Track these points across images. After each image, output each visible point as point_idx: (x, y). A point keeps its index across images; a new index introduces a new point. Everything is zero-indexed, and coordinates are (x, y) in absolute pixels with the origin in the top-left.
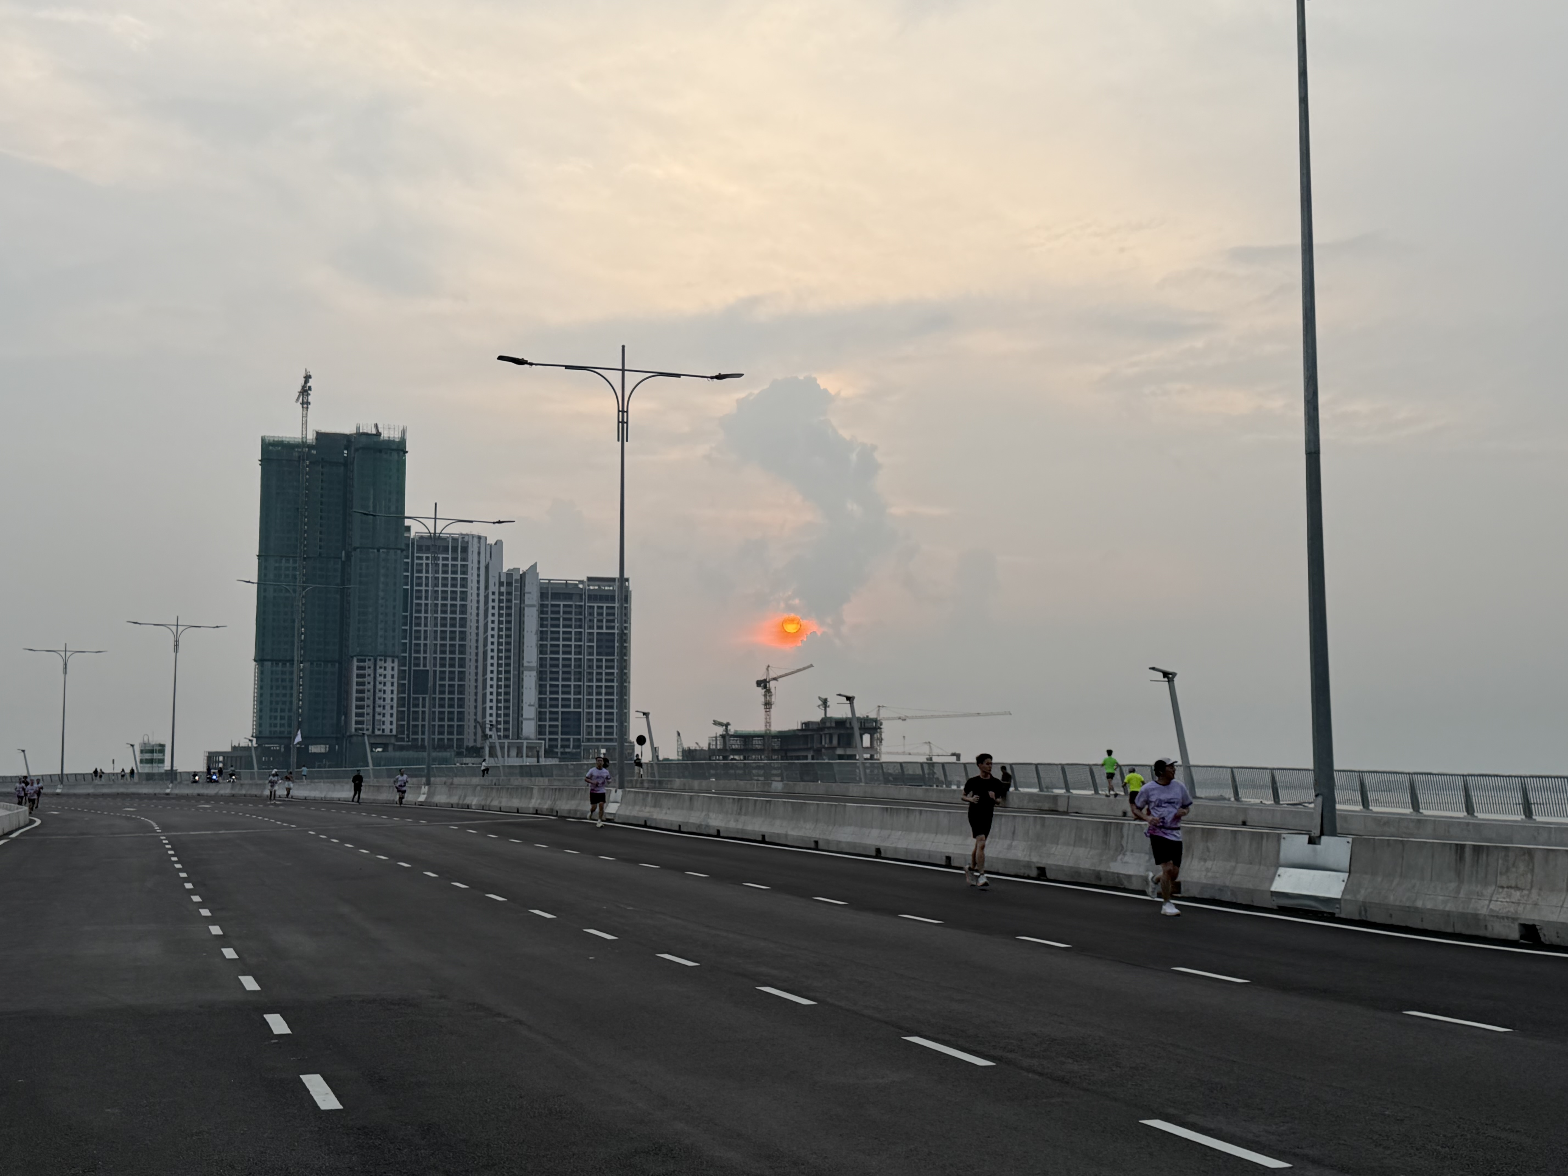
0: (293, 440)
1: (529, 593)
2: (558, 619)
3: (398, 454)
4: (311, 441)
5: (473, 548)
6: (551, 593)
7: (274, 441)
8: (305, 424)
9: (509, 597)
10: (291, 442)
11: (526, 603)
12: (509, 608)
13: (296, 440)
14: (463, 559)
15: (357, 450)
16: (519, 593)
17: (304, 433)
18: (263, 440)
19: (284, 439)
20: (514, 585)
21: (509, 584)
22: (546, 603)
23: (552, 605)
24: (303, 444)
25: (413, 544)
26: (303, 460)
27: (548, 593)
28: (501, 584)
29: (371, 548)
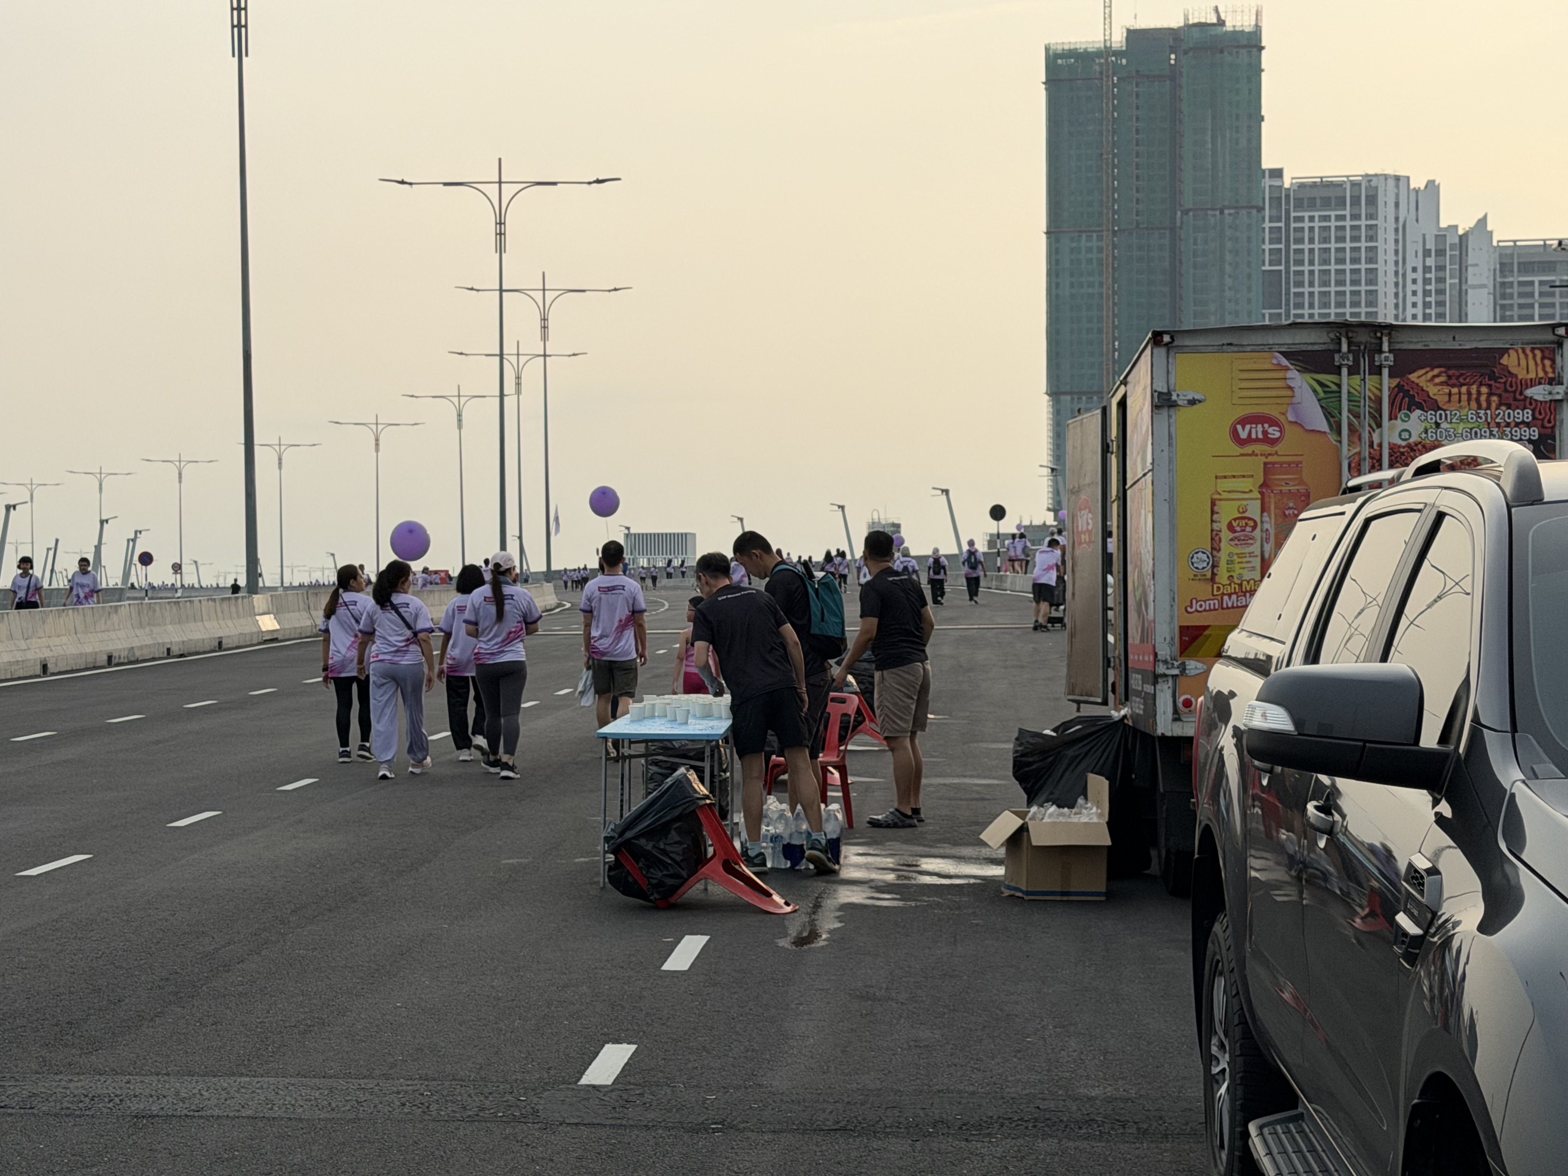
0: (1091, 46)
1: (1477, 265)
2: (1532, 306)
3: (1249, 52)
4: (1119, 45)
5: (1386, 199)
6: (1519, 264)
7: (1063, 50)
8: (1108, 18)
9: (1440, 274)
10: (1089, 50)
11: (1469, 282)
12: (1440, 292)
13: (1097, 46)
14: (1371, 216)
15: (1186, 52)
16: (1457, 267)
17: (1107, 33)
18: (1047, 49)
19: (1078, 46)
20: (1448, 253)
21: (1440, 253)
22: (1511, 279)
23: (1520, 284)
24: (1107, 52)
25: (1288, 196)
26: (1108, 77)
27: (1512, 263)
28: (1427, 253)
29: (1213, 209)
